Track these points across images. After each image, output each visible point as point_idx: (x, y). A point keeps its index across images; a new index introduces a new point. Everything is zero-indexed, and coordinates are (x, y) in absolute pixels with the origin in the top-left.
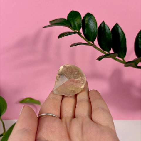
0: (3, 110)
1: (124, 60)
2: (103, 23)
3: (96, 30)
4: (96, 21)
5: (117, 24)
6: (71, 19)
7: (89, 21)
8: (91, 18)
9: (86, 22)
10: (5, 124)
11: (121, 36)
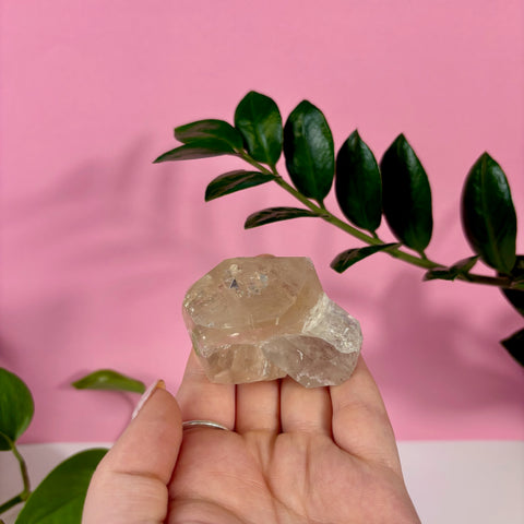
0: (22, 419)
1: (424, 257)
2: (356, 134)
3: (330, 163)
4: (330, 132)
5: (401, 139)
6: (248, 123)
7: (307, 131)
8: (313, 119)
9: (297, 134)
10: (27, 464)
11: (413, 179)
